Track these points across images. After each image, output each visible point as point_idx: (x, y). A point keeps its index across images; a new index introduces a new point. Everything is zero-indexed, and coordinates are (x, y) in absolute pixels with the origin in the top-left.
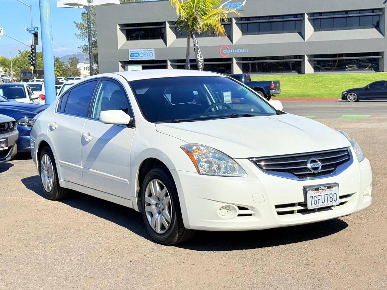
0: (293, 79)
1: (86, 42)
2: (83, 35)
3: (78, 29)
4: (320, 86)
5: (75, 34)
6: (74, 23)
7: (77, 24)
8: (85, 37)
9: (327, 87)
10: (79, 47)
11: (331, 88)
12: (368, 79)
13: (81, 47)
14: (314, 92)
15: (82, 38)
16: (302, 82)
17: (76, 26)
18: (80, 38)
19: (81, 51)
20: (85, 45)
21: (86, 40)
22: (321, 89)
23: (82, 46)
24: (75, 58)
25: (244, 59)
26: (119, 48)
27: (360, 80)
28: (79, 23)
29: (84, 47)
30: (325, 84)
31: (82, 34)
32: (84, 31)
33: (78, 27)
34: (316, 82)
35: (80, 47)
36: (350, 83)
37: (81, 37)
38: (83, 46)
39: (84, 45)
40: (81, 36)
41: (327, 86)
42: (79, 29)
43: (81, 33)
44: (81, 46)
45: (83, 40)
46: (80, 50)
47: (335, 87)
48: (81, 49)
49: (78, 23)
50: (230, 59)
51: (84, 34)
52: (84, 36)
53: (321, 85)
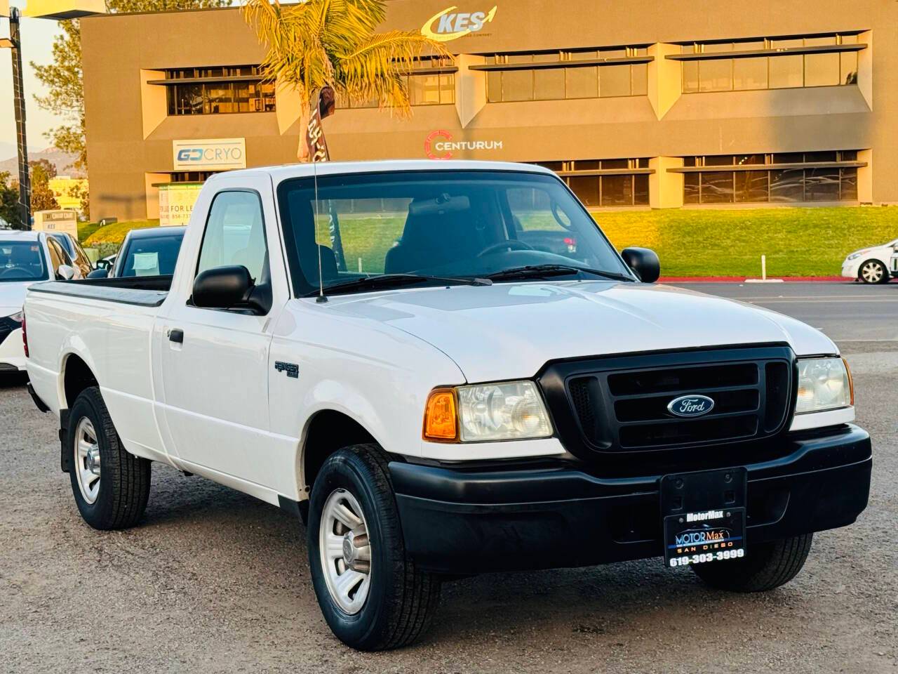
0: (626, 223)
1: (64, 120)
2: (55, 101)
3: (43, 85)
4: (699, 242)
5: (34, 96)
6: (32, 67)
7: (39, 69)
8: (64, 106)
9: (718, 245)
10: (45, 134)
11: (727, 249)
12: (829, 223)
13: (52, 134)
14: (683, 260)
15: (53, 109)
16: (651, 231)
17: (37, 75)
18: (48, 109)
19: (51, 143)
20: (63, 128)
21: (65, 114)
22: (700, 250)
23: (54, 130)
24: (46, 162)
26: (145, 138)
27: (806, 225)
28: (47, 68)
29: (59, 132)
30: (712, 238)
31: (53, 98)
32: (58, 89)
33: (41, 77)
34: (688, 233)
35: (47, 131)
36: (780, 236)
37: (50, 105)
38: (58, 130)
39: (59, 127)
40: (52, 103)
41: (717, 242)
42: (46, 84)
43: (51, 93)
44: (51, 130)
45: (56, 114)
46: (50, 140)
47: (739, 245)
48: (52, 137)
49: (42, 67)
51: (60, 97)
52: (59, 102)
53: (701, 239)
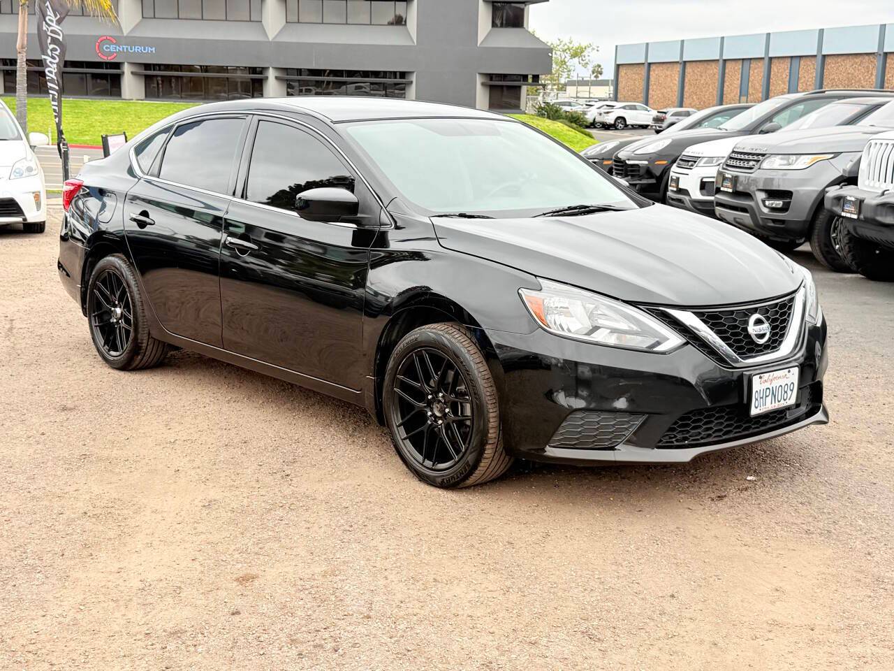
25: (147, 66)
50: (117, 65)
